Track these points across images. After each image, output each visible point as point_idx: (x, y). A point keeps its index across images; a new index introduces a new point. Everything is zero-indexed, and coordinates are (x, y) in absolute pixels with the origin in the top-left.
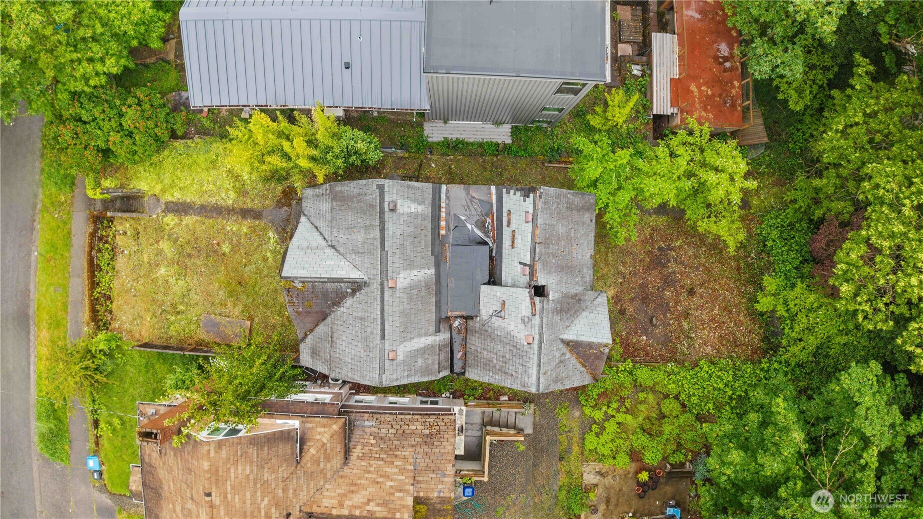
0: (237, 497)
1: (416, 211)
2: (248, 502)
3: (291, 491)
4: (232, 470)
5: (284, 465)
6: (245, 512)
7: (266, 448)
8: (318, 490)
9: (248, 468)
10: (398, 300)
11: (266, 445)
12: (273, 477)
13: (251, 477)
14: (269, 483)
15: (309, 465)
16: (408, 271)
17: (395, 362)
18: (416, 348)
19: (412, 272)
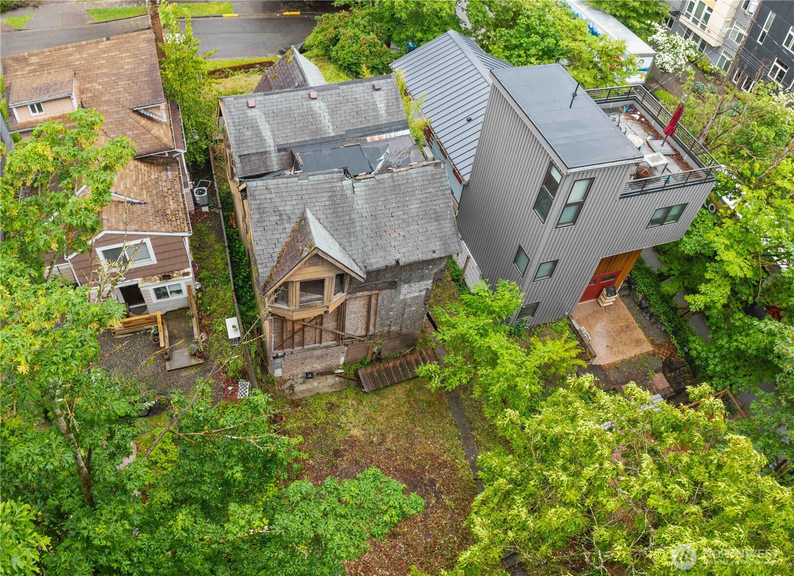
0: (104, 61)
1: (380, 109)
2: (99, 72)
3: (105, 108)
4: (128, 54)
5: (131, 98)
6: (90, 70)
7: (147, 79)
8: (106, 133)
9: (130, 66)
10: (300, 104)
11: (150, 79)
12: (121, 89)
13: (121, 71)
14: (116, 87)
15: (130, 120)
16: (327, 110)
17: (246, 108)
18: (261, 128)
19: (327, 114)
